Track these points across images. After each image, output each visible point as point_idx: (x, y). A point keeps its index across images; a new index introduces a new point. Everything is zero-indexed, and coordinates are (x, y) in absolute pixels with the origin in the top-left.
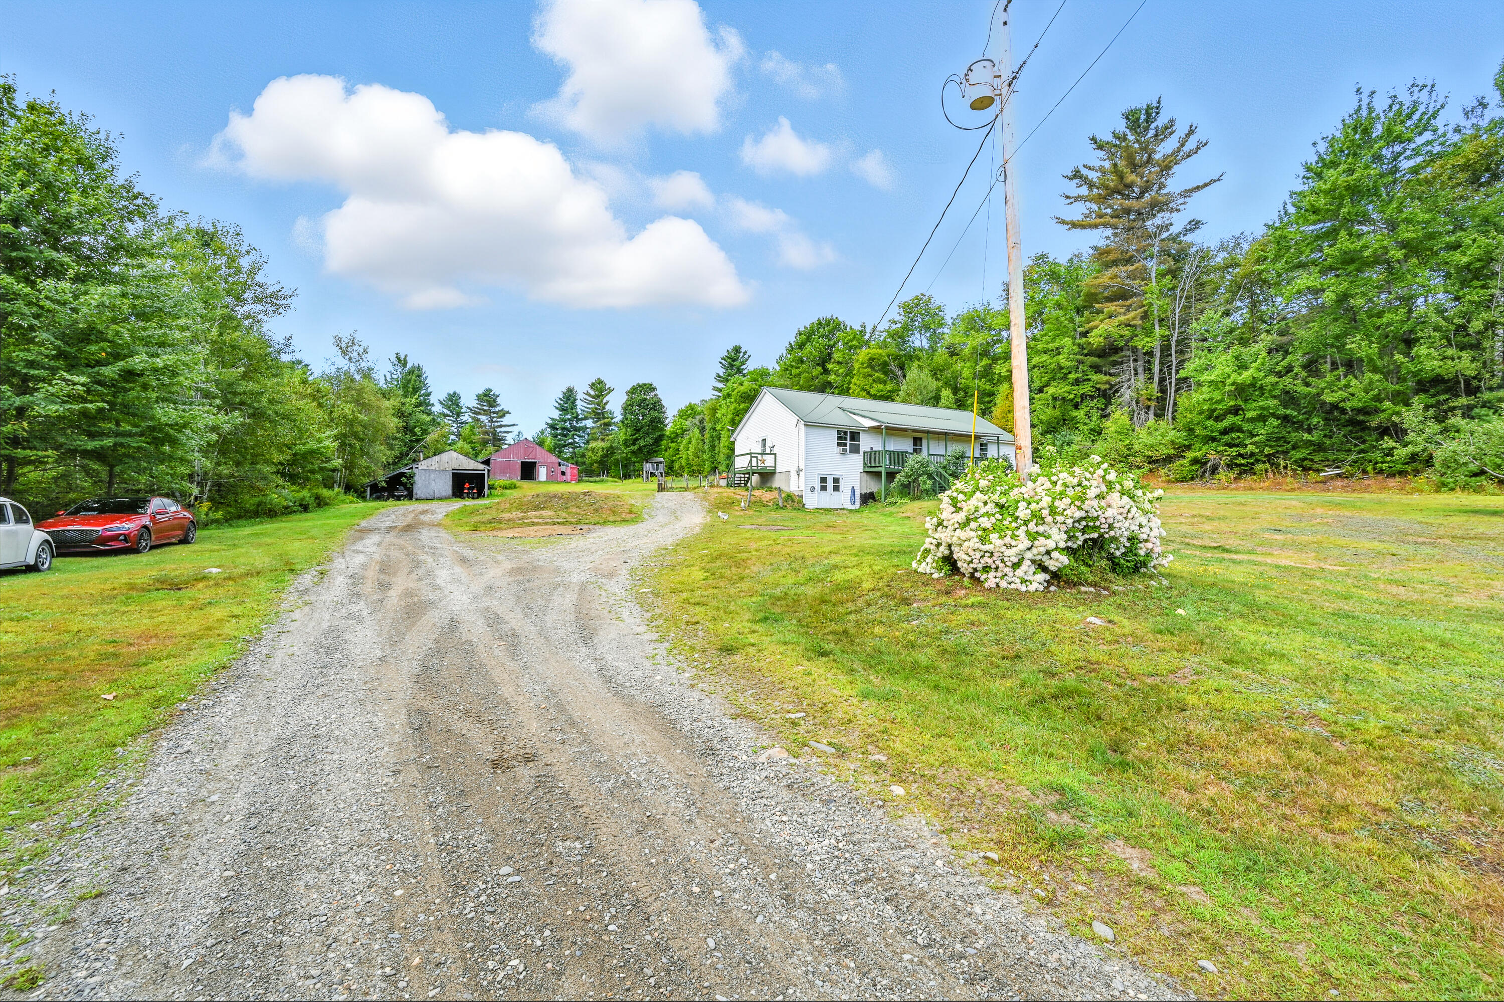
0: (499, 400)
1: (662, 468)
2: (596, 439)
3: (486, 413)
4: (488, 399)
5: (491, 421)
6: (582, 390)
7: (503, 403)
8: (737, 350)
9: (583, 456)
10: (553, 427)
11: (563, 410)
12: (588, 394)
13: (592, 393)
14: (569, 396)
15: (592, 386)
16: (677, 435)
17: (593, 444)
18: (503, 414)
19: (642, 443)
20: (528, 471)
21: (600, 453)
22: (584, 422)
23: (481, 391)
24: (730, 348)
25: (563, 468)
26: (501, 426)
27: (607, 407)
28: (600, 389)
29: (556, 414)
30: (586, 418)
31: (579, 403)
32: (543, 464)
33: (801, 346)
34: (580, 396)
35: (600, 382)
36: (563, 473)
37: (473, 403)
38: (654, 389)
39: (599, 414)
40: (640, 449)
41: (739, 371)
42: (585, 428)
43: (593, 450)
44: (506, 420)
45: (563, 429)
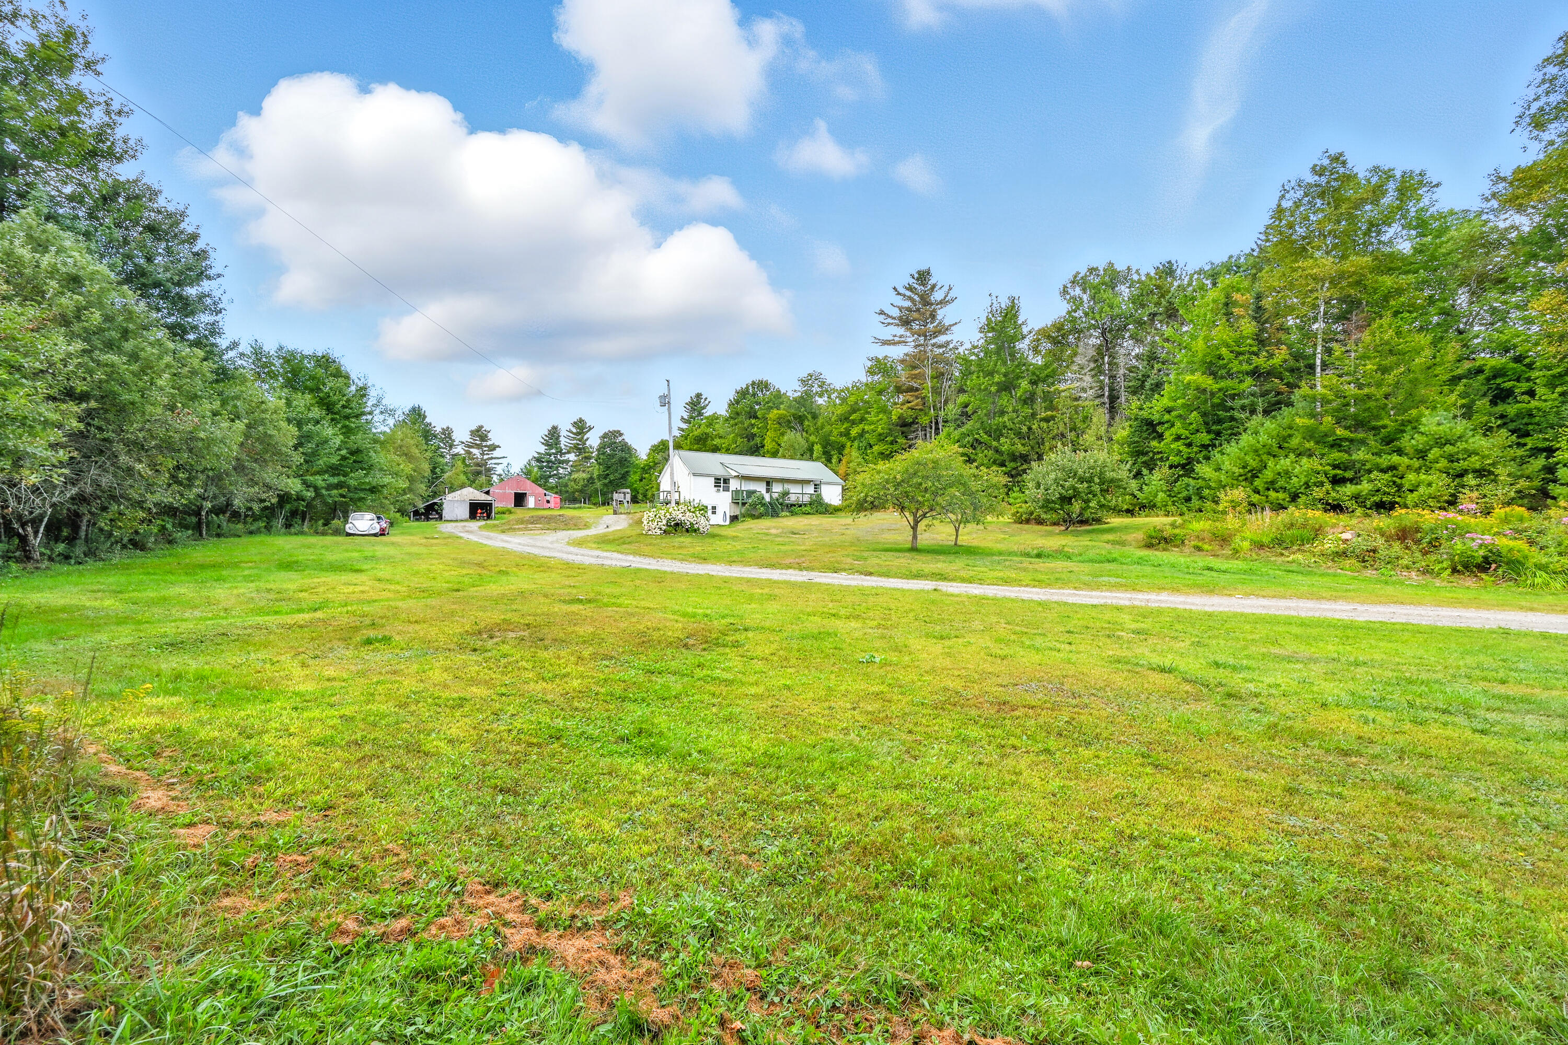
0: (490, 435)
1: (628, 497)
2: (578, 471)
3: (479, 446)
4: (480, 434)
5: (483, 454)
6: (565, 427)
7: (493, 439)
8: (699, 396)
9: (566, 486)
10: (538, 460)
11: (546, 444)
12: (570, 431)
13: (574, 430)
14: (554, 433)
15: (575, 424)
16: (651, 468)
17: (575, 476)
18: (493, 448)
19: (612, 477)
20: (520, 499)
21: (582, 483)
22: (567, 456)
23: (474, 428)
24: (693, 395)
25: (548, 498)
26: (492, 458)
27: (588, 443)
28: (581, 427)
29: (542, 449)
30: (569, 452)
31: (562, 439)
32: (532, 495)
33: (738, 402)
34: (563, 433)
35: (581, 420)
36: (548, 502)
37: (467, 438)
38: (621, 435)
39: (580, 449)
40: (610, 482)
41: (700, 414)
42: (567, 461)
43: (575, 480)
44: (496, 453)
45: (548, 462)
